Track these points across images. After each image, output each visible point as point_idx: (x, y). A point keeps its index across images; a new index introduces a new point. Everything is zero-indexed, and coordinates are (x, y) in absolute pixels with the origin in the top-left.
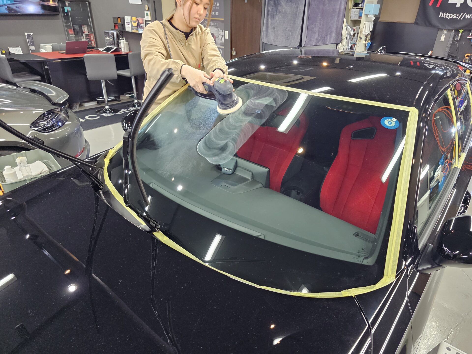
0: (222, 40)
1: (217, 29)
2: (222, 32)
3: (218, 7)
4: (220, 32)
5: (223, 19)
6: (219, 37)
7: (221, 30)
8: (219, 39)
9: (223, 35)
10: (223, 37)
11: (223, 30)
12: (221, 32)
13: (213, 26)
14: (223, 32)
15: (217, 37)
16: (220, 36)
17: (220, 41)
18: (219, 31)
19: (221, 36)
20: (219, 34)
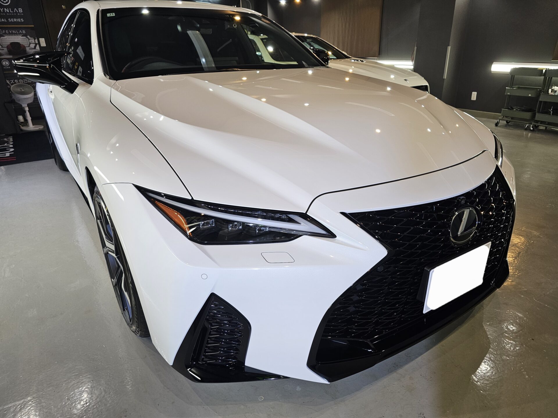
0: (36, 48)
1: (25, 37)
2: (34, 39)
3: (21, 13)
4: (30, 41)
5: (33, 26)
6: (30, 46)
7: (33, 38)
8: (31, 48)
9: (37, 42)
10: (38, 46)
11: (36, 38)
12: (33, 41)
13: (16, 34)
14: (36, 40)
15: (28, 46)
16: (31, 44)
17: (34, 50)
18: (29, 39)
19: (34, 45)
20: (30, 42)
